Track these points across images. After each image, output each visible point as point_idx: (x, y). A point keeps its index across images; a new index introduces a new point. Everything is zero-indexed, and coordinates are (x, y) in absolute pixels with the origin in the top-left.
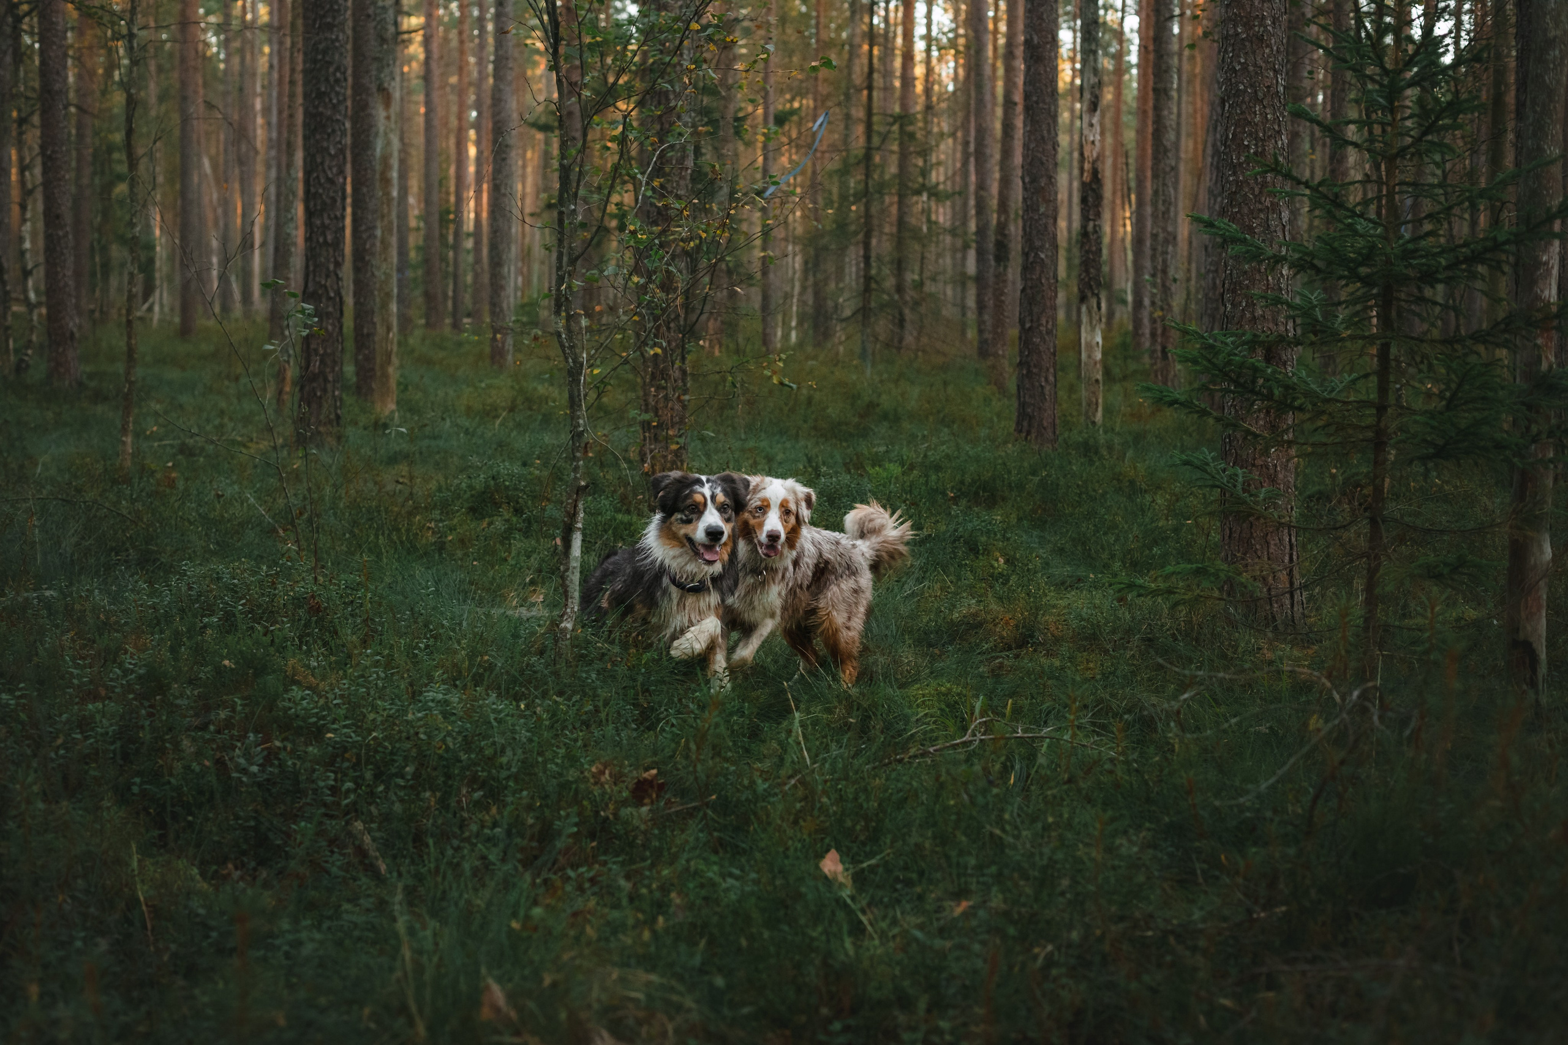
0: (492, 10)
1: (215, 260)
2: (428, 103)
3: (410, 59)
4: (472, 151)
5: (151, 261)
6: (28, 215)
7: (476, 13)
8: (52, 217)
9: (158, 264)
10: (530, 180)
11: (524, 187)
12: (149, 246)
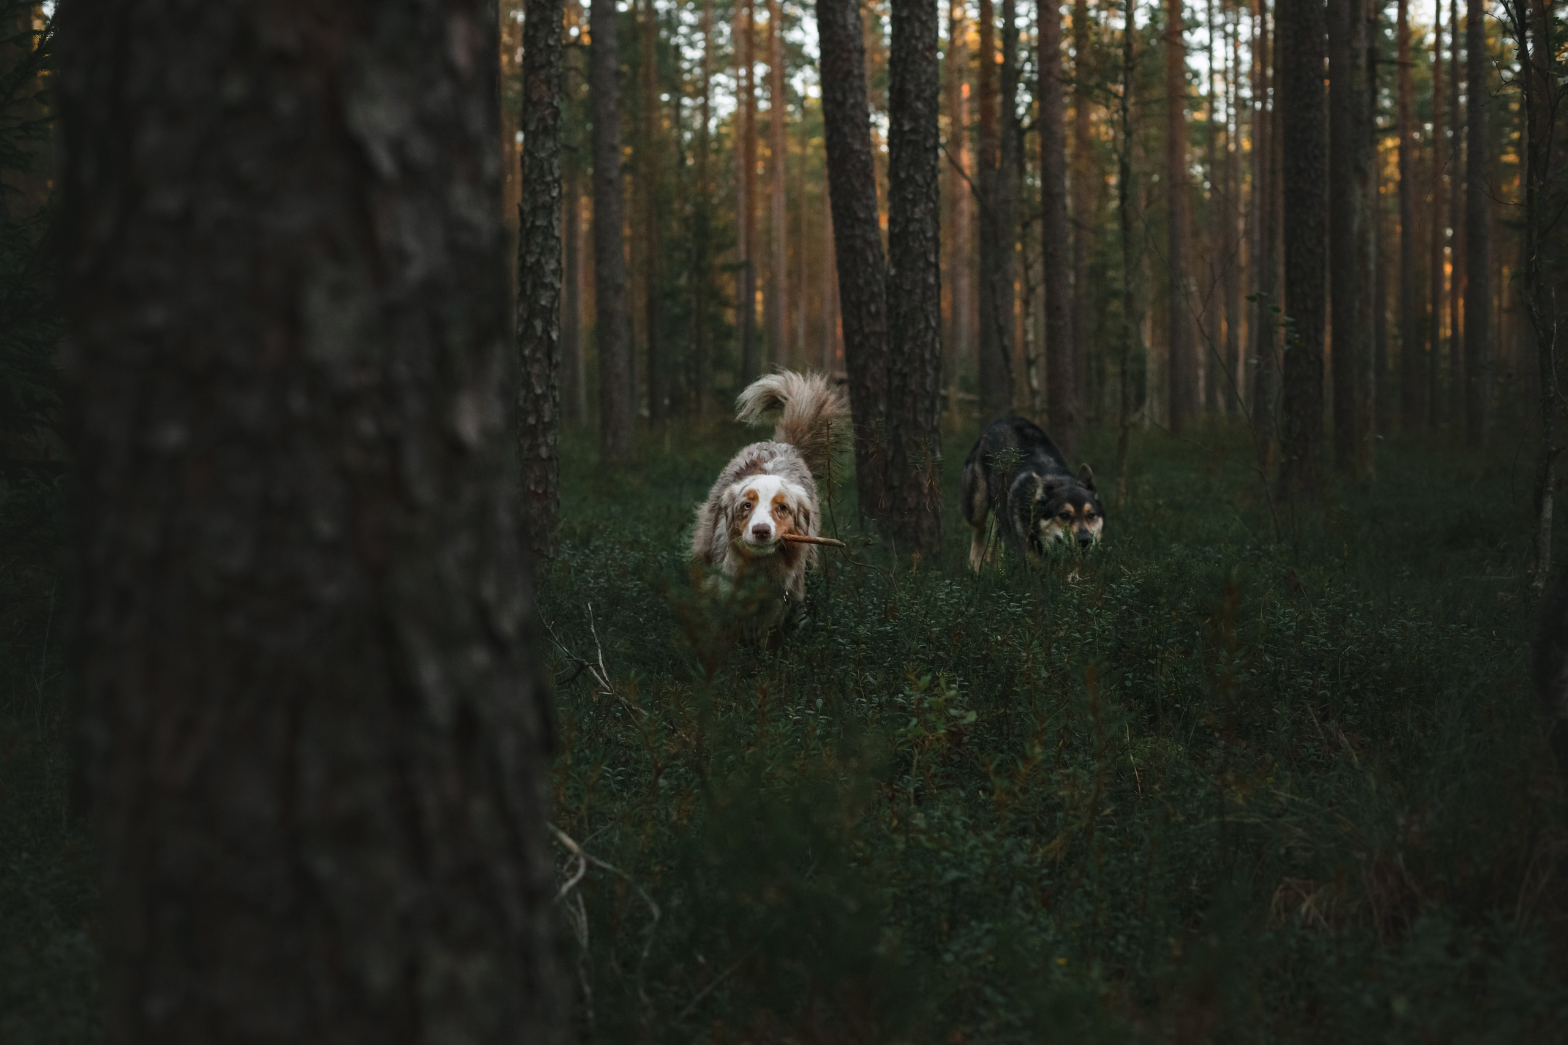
0: (1466, 129)
1: (1201, 373)
2: (1404, 223)
3: (1386, 181)
4: (1448, 269)
5: (1142, 373)
6: (1031, 310)
7: (1450, 134)
8: (1052, 309)
9: (1149, 375)
10: (1506, 295)
11: (1500, 300)
12: (1141, 358)
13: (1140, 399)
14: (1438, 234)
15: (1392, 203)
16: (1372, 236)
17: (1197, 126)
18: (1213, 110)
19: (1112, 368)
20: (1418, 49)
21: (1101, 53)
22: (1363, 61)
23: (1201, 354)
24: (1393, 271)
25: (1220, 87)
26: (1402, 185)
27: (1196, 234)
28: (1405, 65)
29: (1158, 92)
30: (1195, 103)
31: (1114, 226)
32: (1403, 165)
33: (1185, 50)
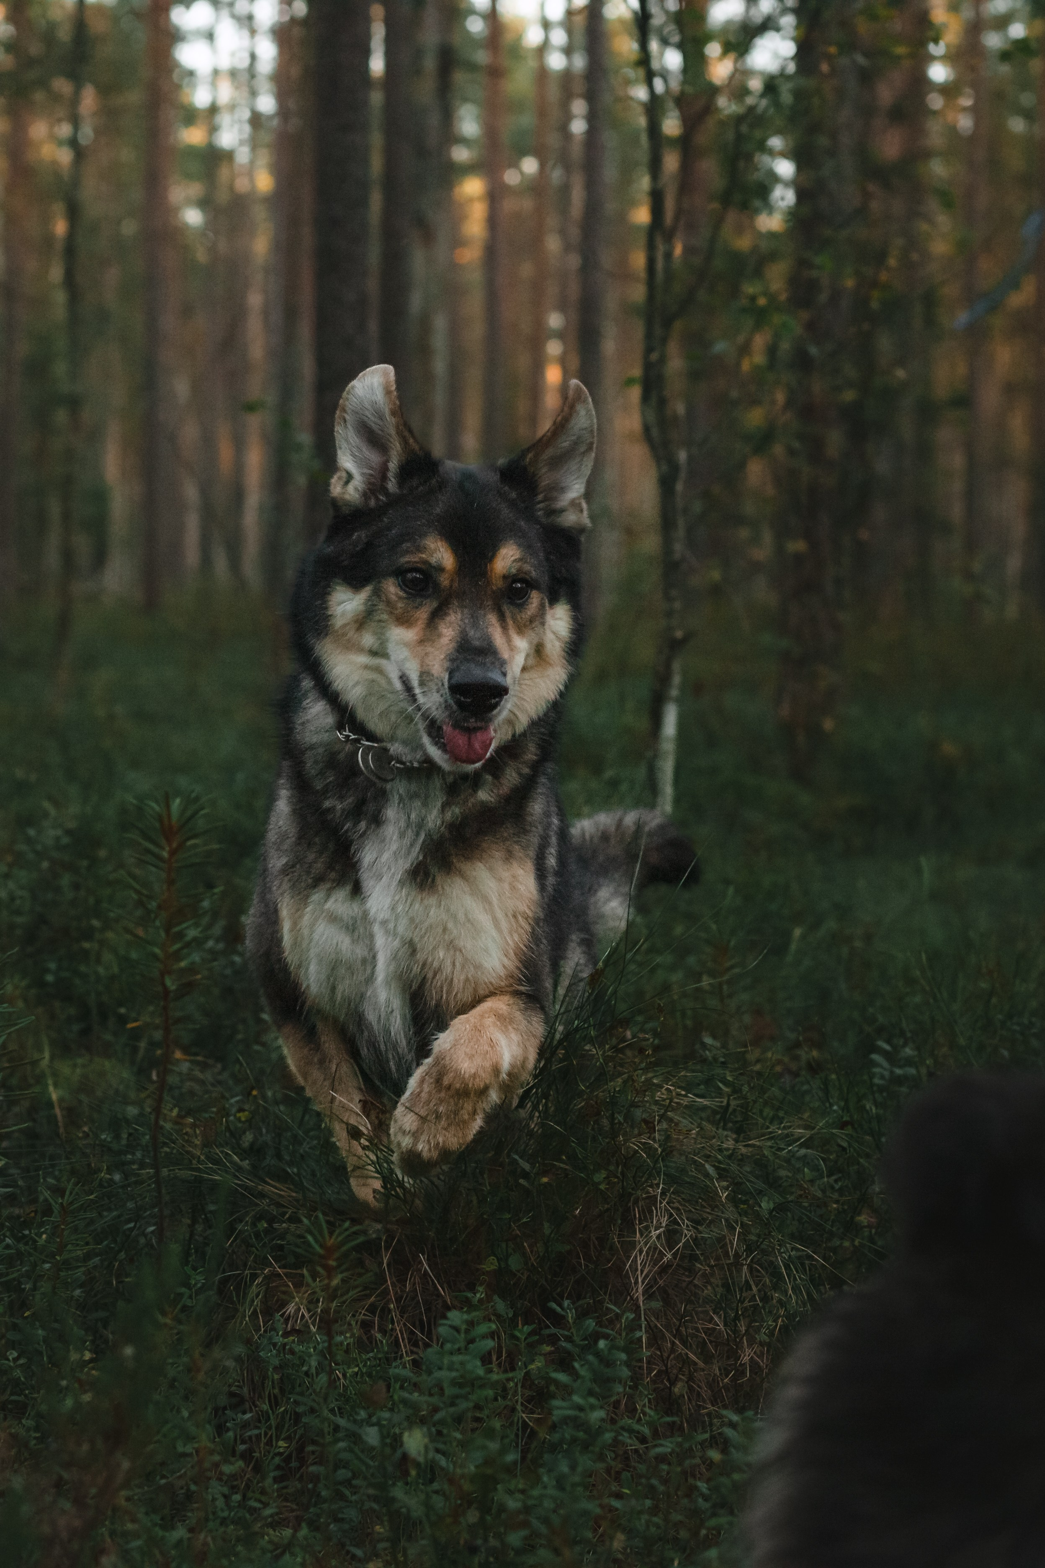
0: (580, 170)
3: (467, 242)
4: (554, 374)
7: (559, 177)
12: (100, 496)
13: (100, 558)
14: (539, 324)
15: (474, 277)
16: (440, 323)
17: (192, 152)
18: (213, 129)
19: (55, 509)
20: (516, 50)
21: (49, 37)
22: (430, 63)
23: (191, 492)
24: (474, 376)
25: (225, 93)
26: (491, 252)
27: (187, 311)
28: (495, 73)
29: (134, 97)
30: (190, 116)
31: (60, 297)
32: (492, 221)
33: (174, 36)
